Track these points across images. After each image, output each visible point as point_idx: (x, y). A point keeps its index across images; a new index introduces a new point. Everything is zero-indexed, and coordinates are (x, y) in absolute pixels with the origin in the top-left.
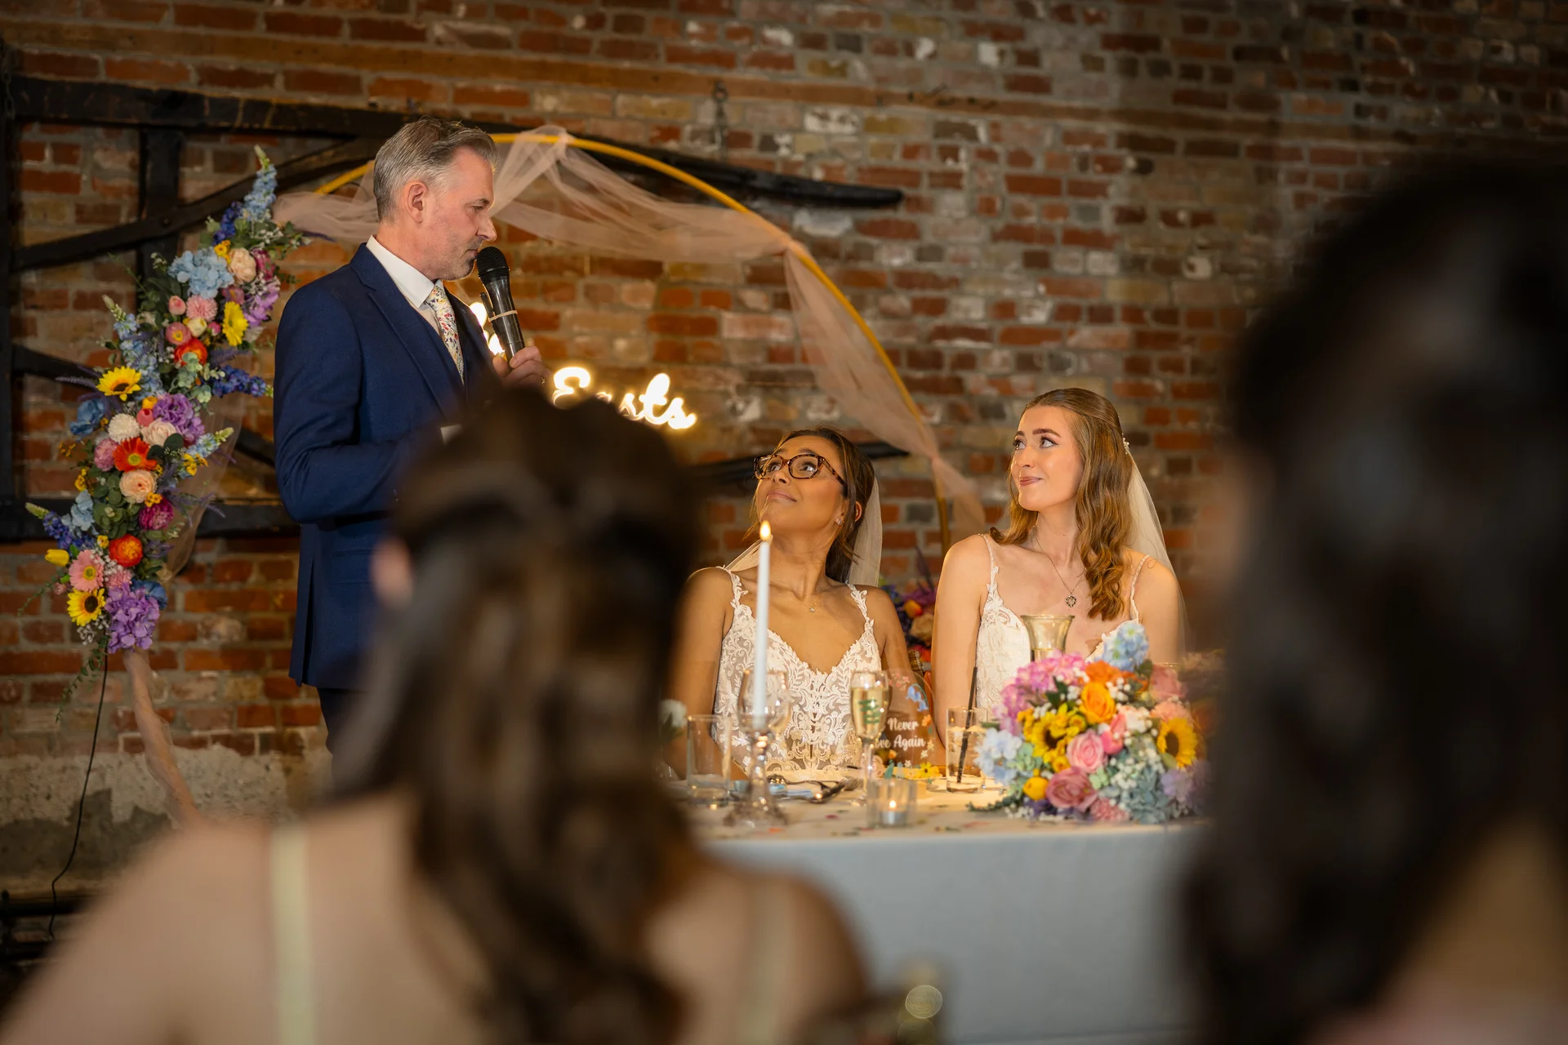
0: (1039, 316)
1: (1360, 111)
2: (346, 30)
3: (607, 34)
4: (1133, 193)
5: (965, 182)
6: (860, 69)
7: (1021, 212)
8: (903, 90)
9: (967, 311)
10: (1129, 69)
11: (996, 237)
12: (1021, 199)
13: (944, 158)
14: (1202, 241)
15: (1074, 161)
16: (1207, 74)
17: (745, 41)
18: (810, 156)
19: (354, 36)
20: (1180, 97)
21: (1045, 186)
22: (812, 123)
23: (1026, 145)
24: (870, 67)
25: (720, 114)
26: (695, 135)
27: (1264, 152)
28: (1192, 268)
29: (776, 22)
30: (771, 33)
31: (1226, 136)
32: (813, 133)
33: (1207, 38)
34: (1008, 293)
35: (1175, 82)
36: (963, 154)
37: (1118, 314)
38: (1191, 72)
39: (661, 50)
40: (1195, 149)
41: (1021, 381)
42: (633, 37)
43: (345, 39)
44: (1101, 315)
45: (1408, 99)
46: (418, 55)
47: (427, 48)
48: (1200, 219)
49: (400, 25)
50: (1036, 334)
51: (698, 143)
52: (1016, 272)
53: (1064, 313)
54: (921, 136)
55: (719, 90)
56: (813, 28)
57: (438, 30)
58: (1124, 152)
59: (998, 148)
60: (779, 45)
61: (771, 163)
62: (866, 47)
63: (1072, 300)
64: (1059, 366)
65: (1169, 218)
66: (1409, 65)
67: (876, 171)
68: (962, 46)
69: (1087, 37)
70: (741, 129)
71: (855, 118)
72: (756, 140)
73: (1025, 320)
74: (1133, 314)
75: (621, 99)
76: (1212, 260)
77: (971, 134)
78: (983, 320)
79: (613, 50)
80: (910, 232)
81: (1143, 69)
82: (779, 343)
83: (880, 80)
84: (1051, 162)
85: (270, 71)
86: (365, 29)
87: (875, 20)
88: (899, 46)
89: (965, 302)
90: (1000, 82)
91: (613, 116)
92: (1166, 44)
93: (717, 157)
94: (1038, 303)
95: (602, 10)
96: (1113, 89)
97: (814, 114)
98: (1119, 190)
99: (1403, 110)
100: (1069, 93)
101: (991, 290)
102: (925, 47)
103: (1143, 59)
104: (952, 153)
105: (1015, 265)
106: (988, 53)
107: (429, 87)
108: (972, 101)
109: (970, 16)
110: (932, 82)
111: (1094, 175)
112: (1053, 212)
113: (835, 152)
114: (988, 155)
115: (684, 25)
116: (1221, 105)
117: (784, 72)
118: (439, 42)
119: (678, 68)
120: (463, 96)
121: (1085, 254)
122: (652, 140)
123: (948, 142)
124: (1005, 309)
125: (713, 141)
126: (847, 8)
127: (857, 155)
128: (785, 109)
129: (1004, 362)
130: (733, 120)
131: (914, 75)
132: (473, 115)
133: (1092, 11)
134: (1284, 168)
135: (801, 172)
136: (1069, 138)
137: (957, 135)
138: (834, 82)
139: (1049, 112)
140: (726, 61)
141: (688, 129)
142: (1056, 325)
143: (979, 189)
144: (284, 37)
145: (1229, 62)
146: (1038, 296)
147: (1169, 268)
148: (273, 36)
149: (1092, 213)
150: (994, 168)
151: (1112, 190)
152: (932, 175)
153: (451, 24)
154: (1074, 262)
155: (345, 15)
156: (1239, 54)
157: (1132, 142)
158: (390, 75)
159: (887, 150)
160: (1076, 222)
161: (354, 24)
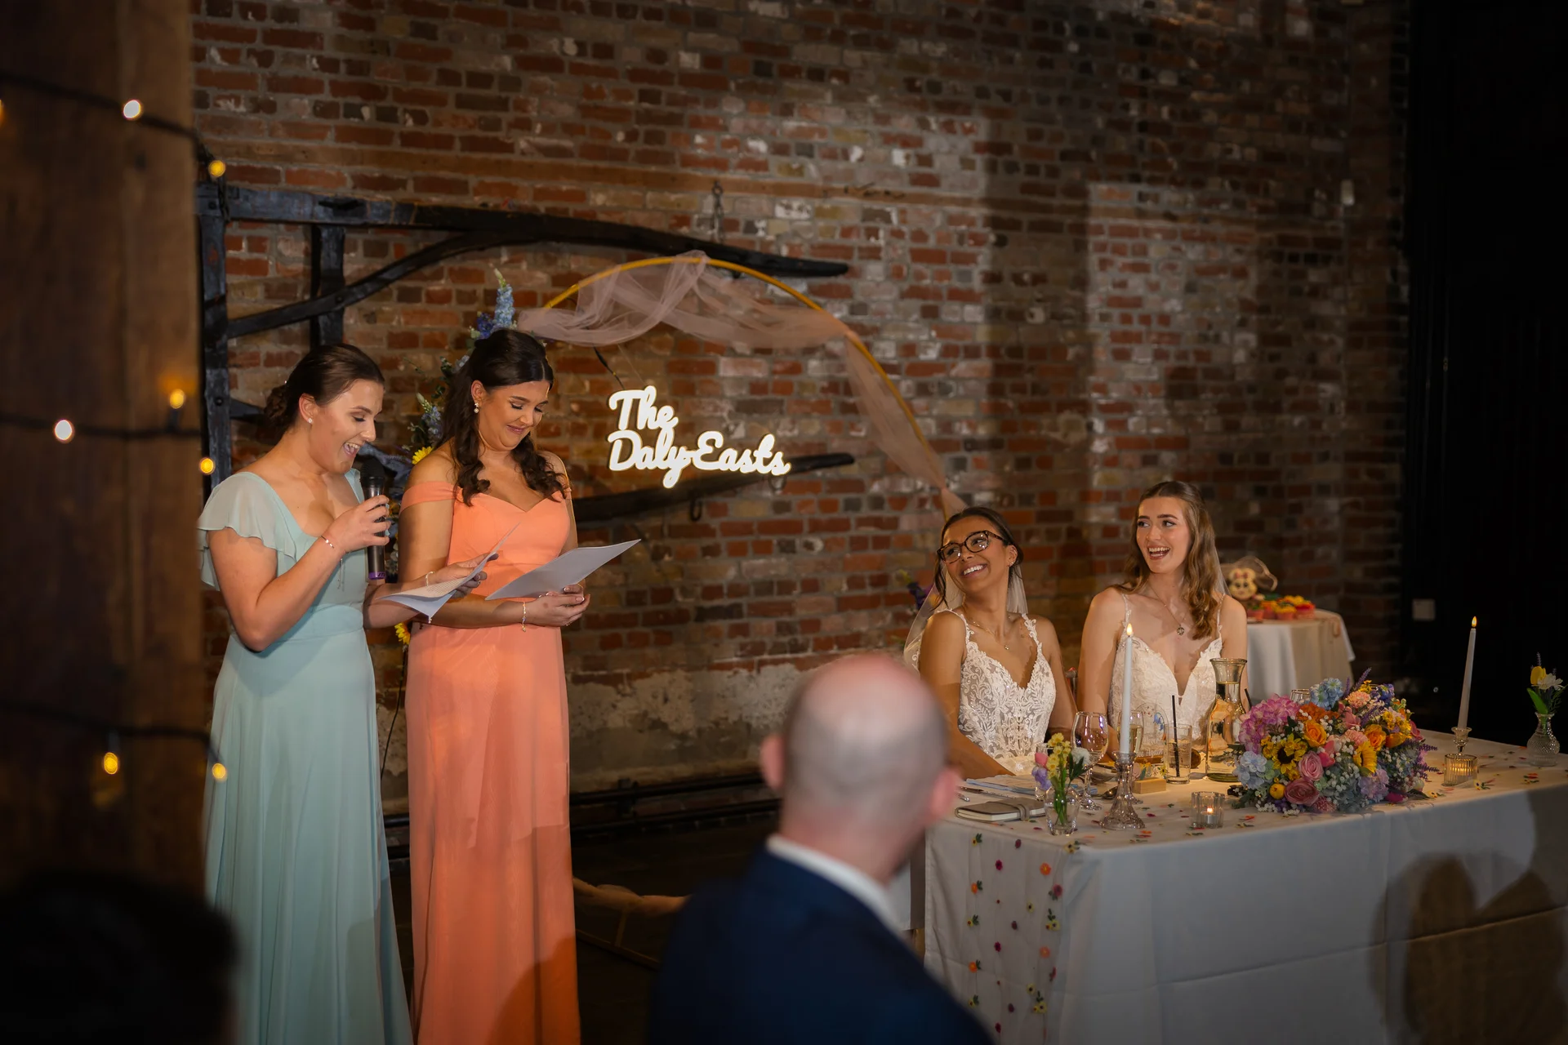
0: (932, 354)
1: (1142, 197)
2: (458, 144)
3: (640, 145)
4: (994, 261)
5: (882, 254)
6: (813, 171)
7: (920, 276)
8: (841, 186)
9: (884, 351)
10: (992, 168)
11: (904, 295)
12: (920, 267)
13: (868, 237)
14: (1040, 296)
15: (955, 238)
16: (1043, 171)
17: (735, 149)
18: (778, 236)
19: (463, 150)
20: (1026, 189)
21: (934, 257)
22: (780, 212)
23: (923, 226)
24: (820, 169)
25: (718, 205)
26: (700, 222)
27: (1081, 229)
28: (1032, 315)
29: (756, 135)
30: (752, 144)
31: (1055, 217)
32: (780, 219)
33: (1042, 144)
34: (911, 337)
35: (1021, 177)
36: (881, 234)
37: (984, 351)
38: (1032, 170)
39: (677, 157)
40: (1035, 227)
41: (919, 403)
42: (657, 147)
43: (457, 152)
44: (972, 353)
45: (1173, 187)
46: (509, 163)
47: (514, 157)
48: (1038, 279)
49: (496, 139)
50: (930, 368)
51: (702, 228)
52: (917, 321)
53: (948, 352)
54: (854, 220)
55: (717, 187)
56: (781, 139)
57: (523, 144)
58: (987, 230)
59: (905, 229)
60: (758, 152)
61: (752, 243)
62: (816, 153)
63: (952, 342)
64: (944, 391)
65: (1017, 279)
66: (1172, 161)
67: (824, 247)
68: (881, 152)
69: (964, 144)
70: (732, 217)
71: (809, 207)
72: (742, 226)
73: (922, 357)
74: (993, 351)
75: (650, 195)
76: (1045, 309)
77: (887, 218)
78: (894, 359)
79: (644, 158)
80: (845, 293)
81: (1001, 169)
82: (758, 379)
83: (827, 178)
84: (939, 240)
85: (404, 177)
86: (472, 144)
87: (823, 133)
88: (839, 152)
89: (883, 345)
90: (906, 179)
91: (644, 208)
92: (1016, 148)
93: (717, 240)
94: (931, 344)
95: (636, 126)
96: (979, 182)
97: (782, 205)
98: (984, 260)
99: (1169, 196)
100: (952, 187)
101: (899, 335)
102: (857, 153)
103: (1001, 160)
104: (873, 233)
105: (915, 316)
106: (898, 157)
107: (516, 188)
108: (887, 193)
109: (886, 129)
110: (862, 179)
111: (967, 247)
112: (941, 276)
113: (796, 234)
114: (897, 234)
115: (694, 138)
116: (1052, 194)
117: (761, 173)
118: (523, 153)
119: (689, 171)
120: (540, 194)
121: (962, 307)
122: (671, 226)
123: (871, 224)
124: (909, 349)
125: (713, 227)
126: (804, 124)
127: (810, 235)
128: (761, 202)
129: (909, 389)
130: (727, 210)
131: (850, 174)
132: (547, 209)
133: (968, 125)
134: (1093, 240)
135: (773, 250)
136: (952, 220)
137: (878, 219)
138: (794, 180)
139: (938, 201)
140: (722, 165)
141: (696, 217)
142: (943, 361)
143: (892, 260)
144: (413, 151)
145: (1057, 162)
146: (931, 339)
147: (1017, 316)
148: (406, 150)
149: (966, 276)
150: (901, 243)
151: (980, 259)
152: (861, 249)
153: (531, 139)
154: (955, 313)
155: (457, 133)
156: (1064, 156)
157: (994, 223)
158: (489, 179)
159: (829, 231)
160: (956, 283)
161: (462, 139)
